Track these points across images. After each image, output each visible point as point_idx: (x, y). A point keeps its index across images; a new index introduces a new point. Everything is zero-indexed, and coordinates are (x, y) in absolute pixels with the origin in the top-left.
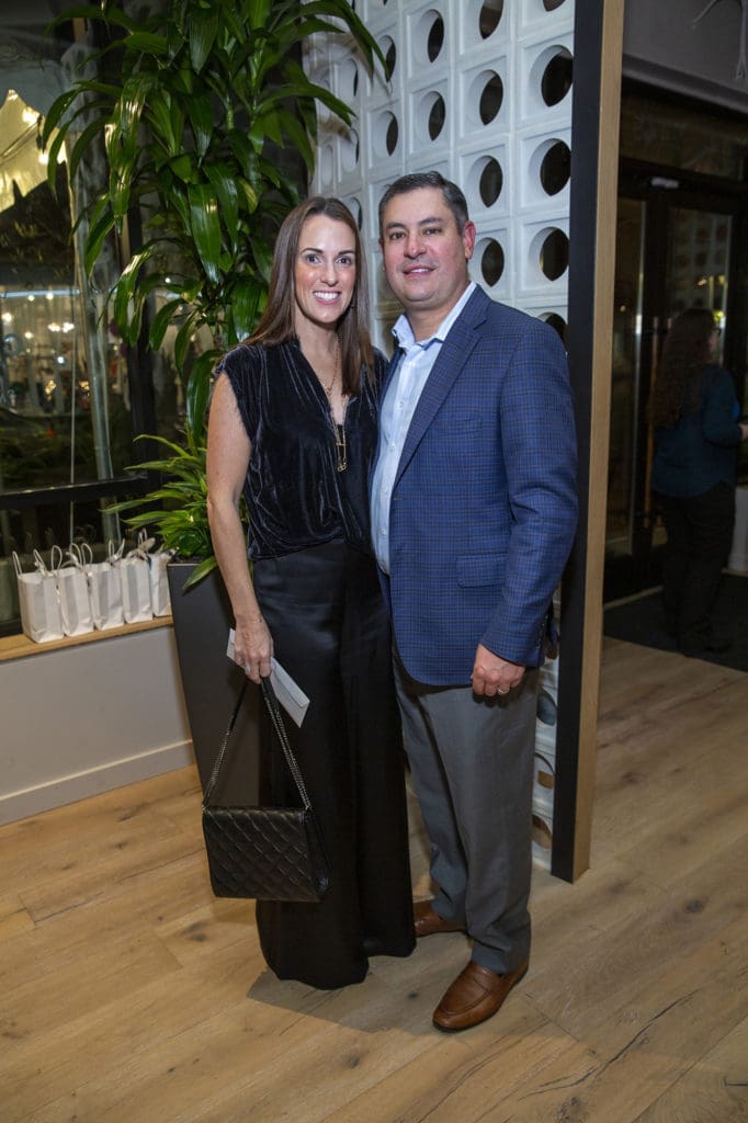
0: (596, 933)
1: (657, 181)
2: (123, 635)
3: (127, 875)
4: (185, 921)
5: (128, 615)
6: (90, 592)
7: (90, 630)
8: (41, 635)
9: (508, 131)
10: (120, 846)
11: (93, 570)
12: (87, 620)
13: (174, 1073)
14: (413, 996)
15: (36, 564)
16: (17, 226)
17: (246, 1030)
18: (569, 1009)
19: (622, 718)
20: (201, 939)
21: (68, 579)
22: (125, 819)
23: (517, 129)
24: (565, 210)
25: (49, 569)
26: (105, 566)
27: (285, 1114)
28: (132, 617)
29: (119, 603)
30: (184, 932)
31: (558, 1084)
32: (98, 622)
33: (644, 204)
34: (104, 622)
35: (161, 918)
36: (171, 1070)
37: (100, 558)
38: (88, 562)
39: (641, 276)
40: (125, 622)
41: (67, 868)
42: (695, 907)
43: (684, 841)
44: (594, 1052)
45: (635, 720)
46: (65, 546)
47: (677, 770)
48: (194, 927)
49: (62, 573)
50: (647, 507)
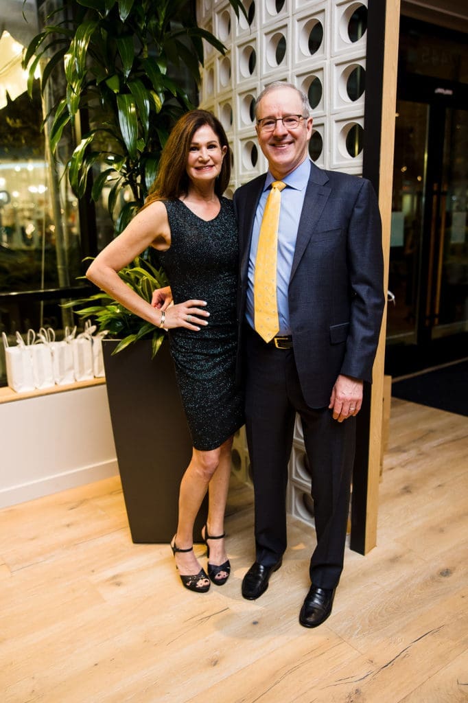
0: (378, 587)
1: (439, 90)
2: (74, 389)
3: (72, 544)
4: (110, 573)
5: (77, 376)
6: (53, 360)
7: (53, 385)
8: (20, 387)
9: (326, 59)
10: (68, 526)
11: (56, 345)
12: (51, 378)
13: (98, 666)
14: (255, 623)
15: (18, 341)
16: (8, 120)
17: (145, 641)
18: (357, 635)
19: (404, 451)
20: (118, 584)
21: (38, 351)
22: (72, 509)
23: (331, 58)
24: (361, 112)
25: (26, 344)
26: (63, 343)
27: (168, 693)
28: (80, 377)
29: (72, 368)
30: (107, 580)
31: (346, 681)
32: (58, 380)
33: (428, 107)
34: (62, 380)
35: (93, 571)
36: (96, 665)
37: (60, 338)
38: (52, 341)
39: (426, 156)
40: (76, 380)
41: (33, 539)
42: (446, 573)
43: (442, 531)
44: (372, 662)
45: (412, 453)
46: (37, 331)
47: (439, 486)
48: (114, 577)
49: (34, 347)
50: (428, 313)
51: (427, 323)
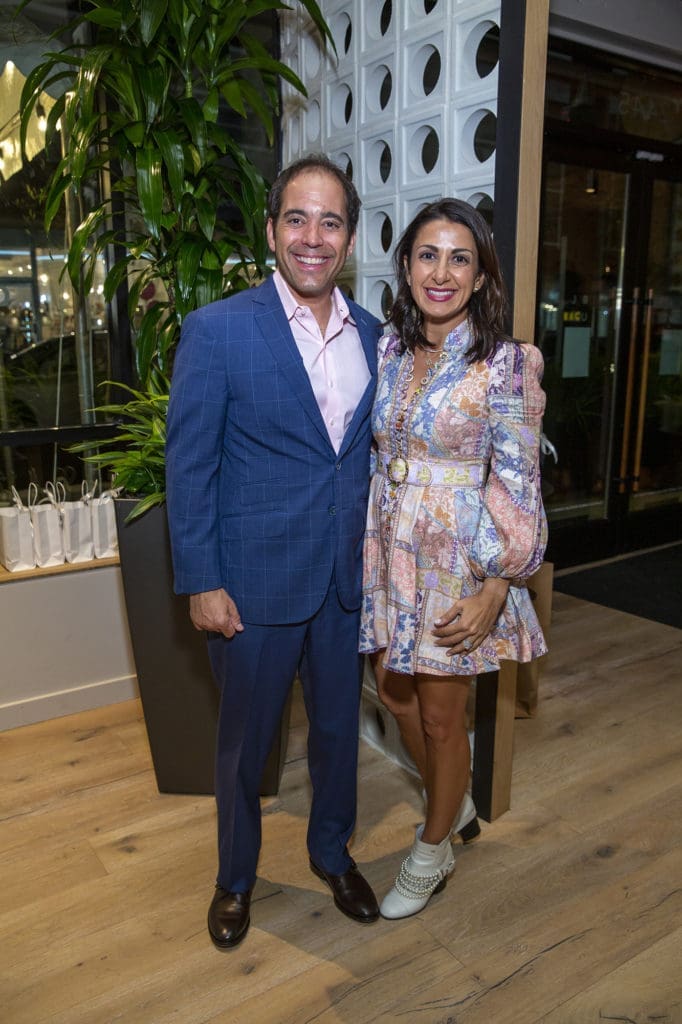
0: (504, 870)
1: (641, 155)
2: (91, 569)
3: (72, 790)
4: (119, 834)
5: (97, 550)
6: (62, 526)
7: (62, 562)
8: (14, 564)
9: (444, 102)
10: (72, 764)
11: (67, 507)
12: (58, 553)
13: (81, 968)
14: (317, 915)
15: (15, 500)
17: (155, 934)
18: (462, 937)
19: (571, 673)
20: (130, 850)
21: (42, 514)
22: (82, 739)
23: (451, 100)
24: (491, 177)
25: (25, 503)
26: (80, 504)
27: (176, 1011)
28: (101, 553)
29: (89, 539)
30: (115, 844)
31: (436, 1005)
32: (68, 556)
33: (628, 176)
34: (74, 556)
35: (97, 830)
36: (80, 965)
37: (74, 497)
38: (62, 500)
40: (95, 557)
41: (21, 780)
42: (606, 852)
43: (608, 790)
44: (478, 978)
45: (584, 675)
46: (42, 486)
47: (616, 725)
48: (126, 839)
49: (38, 508)
50: (623, 474)
51: (622, 488)
